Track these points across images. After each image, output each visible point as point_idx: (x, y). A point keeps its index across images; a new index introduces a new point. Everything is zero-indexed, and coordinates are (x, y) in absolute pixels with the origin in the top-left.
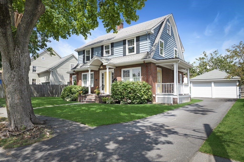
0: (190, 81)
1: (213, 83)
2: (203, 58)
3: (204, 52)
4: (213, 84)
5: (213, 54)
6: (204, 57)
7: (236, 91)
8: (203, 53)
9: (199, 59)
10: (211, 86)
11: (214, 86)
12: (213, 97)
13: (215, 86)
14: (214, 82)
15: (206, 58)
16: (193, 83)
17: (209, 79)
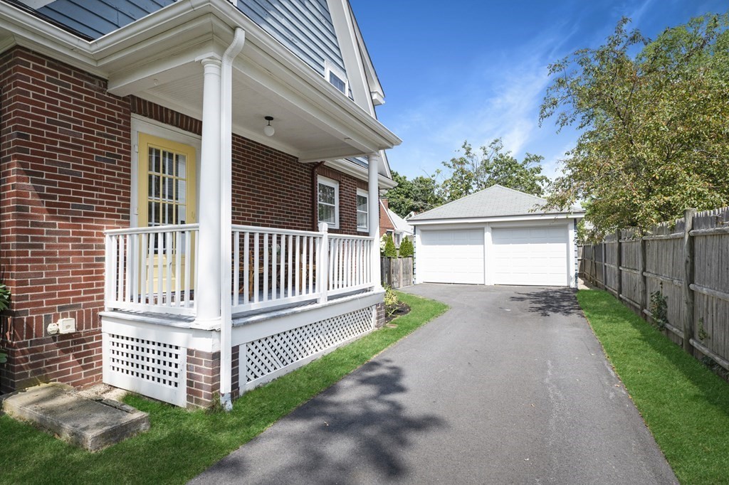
0: (415, 226)
1: (490, 229)
2: (462, 162)
3: (465, 143)
4: (488, 235)
5: (488, 149)
6: (465, 157)
7: (566, 259)
8: (464, 147)
9: (451, 164)
10: (483, 243)
11: (493, 243)
12: (488, 284)
13: (495, 241)
14: (492, 228)
15: (470, 162)
16: (422, 231)
17: (476, 215)
